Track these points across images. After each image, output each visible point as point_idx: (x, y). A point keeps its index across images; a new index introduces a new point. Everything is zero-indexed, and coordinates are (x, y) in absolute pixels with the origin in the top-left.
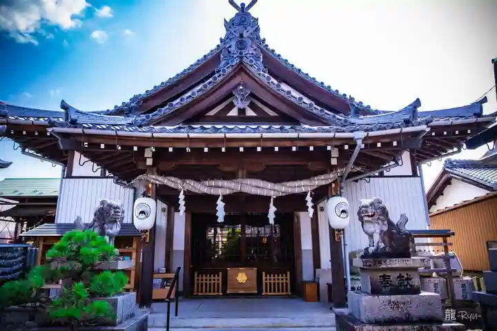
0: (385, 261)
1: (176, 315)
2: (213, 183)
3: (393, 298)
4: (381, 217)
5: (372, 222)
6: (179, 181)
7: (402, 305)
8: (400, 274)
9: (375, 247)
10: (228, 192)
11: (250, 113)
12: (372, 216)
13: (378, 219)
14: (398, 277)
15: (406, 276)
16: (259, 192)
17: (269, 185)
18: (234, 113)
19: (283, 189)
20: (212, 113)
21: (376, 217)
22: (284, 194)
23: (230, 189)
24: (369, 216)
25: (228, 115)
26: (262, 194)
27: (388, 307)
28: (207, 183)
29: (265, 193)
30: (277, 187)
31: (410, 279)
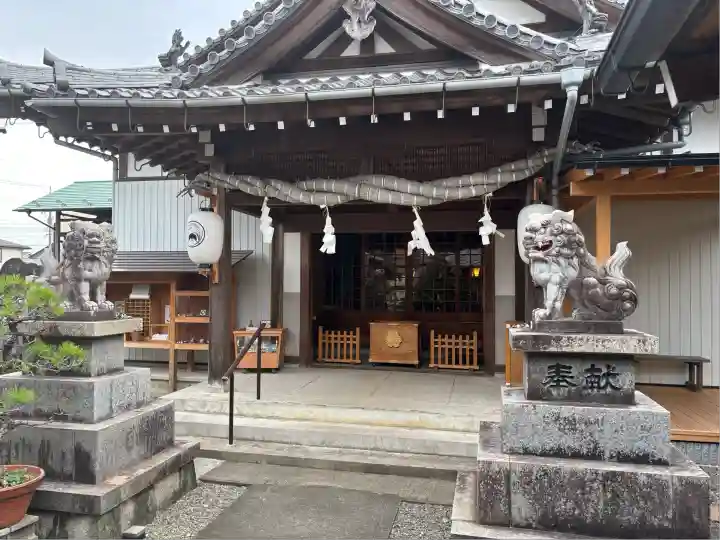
0: (558, 339)
1: (259, 398)
2: (314, 185)
3: (567, 410)
4: (565, 251)
5: (546, 262)
6: (258, 183)
7: (583, 426)
8: (593, 366)
9: (548, 312)
10: (339, 200)
11: (383, 47)
12: (545, 248)
13: (559, 254)
14: (587, 371)
15: (605, 371)
16: (390, 198)
17: (410, 187)
18: (352, 51)
19: (435, 192)
20: (314, 54)
21: (554, 251)
22: (439, 202)
23: (341, 194)
24: (537, 248)
25: (343, 55)
26: (397, 202)
27: (554, 428)
28: (304, 185)
29: (403, 200)
30: (423, 189)
31: (615, 375)
